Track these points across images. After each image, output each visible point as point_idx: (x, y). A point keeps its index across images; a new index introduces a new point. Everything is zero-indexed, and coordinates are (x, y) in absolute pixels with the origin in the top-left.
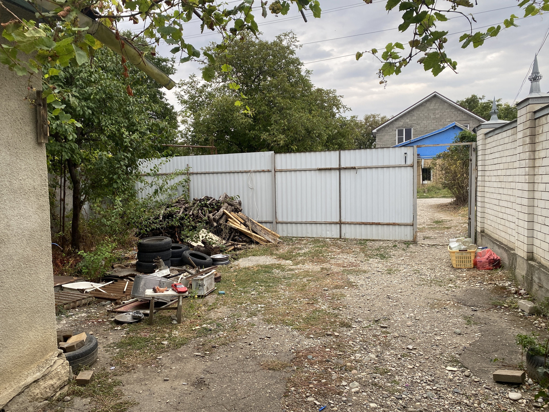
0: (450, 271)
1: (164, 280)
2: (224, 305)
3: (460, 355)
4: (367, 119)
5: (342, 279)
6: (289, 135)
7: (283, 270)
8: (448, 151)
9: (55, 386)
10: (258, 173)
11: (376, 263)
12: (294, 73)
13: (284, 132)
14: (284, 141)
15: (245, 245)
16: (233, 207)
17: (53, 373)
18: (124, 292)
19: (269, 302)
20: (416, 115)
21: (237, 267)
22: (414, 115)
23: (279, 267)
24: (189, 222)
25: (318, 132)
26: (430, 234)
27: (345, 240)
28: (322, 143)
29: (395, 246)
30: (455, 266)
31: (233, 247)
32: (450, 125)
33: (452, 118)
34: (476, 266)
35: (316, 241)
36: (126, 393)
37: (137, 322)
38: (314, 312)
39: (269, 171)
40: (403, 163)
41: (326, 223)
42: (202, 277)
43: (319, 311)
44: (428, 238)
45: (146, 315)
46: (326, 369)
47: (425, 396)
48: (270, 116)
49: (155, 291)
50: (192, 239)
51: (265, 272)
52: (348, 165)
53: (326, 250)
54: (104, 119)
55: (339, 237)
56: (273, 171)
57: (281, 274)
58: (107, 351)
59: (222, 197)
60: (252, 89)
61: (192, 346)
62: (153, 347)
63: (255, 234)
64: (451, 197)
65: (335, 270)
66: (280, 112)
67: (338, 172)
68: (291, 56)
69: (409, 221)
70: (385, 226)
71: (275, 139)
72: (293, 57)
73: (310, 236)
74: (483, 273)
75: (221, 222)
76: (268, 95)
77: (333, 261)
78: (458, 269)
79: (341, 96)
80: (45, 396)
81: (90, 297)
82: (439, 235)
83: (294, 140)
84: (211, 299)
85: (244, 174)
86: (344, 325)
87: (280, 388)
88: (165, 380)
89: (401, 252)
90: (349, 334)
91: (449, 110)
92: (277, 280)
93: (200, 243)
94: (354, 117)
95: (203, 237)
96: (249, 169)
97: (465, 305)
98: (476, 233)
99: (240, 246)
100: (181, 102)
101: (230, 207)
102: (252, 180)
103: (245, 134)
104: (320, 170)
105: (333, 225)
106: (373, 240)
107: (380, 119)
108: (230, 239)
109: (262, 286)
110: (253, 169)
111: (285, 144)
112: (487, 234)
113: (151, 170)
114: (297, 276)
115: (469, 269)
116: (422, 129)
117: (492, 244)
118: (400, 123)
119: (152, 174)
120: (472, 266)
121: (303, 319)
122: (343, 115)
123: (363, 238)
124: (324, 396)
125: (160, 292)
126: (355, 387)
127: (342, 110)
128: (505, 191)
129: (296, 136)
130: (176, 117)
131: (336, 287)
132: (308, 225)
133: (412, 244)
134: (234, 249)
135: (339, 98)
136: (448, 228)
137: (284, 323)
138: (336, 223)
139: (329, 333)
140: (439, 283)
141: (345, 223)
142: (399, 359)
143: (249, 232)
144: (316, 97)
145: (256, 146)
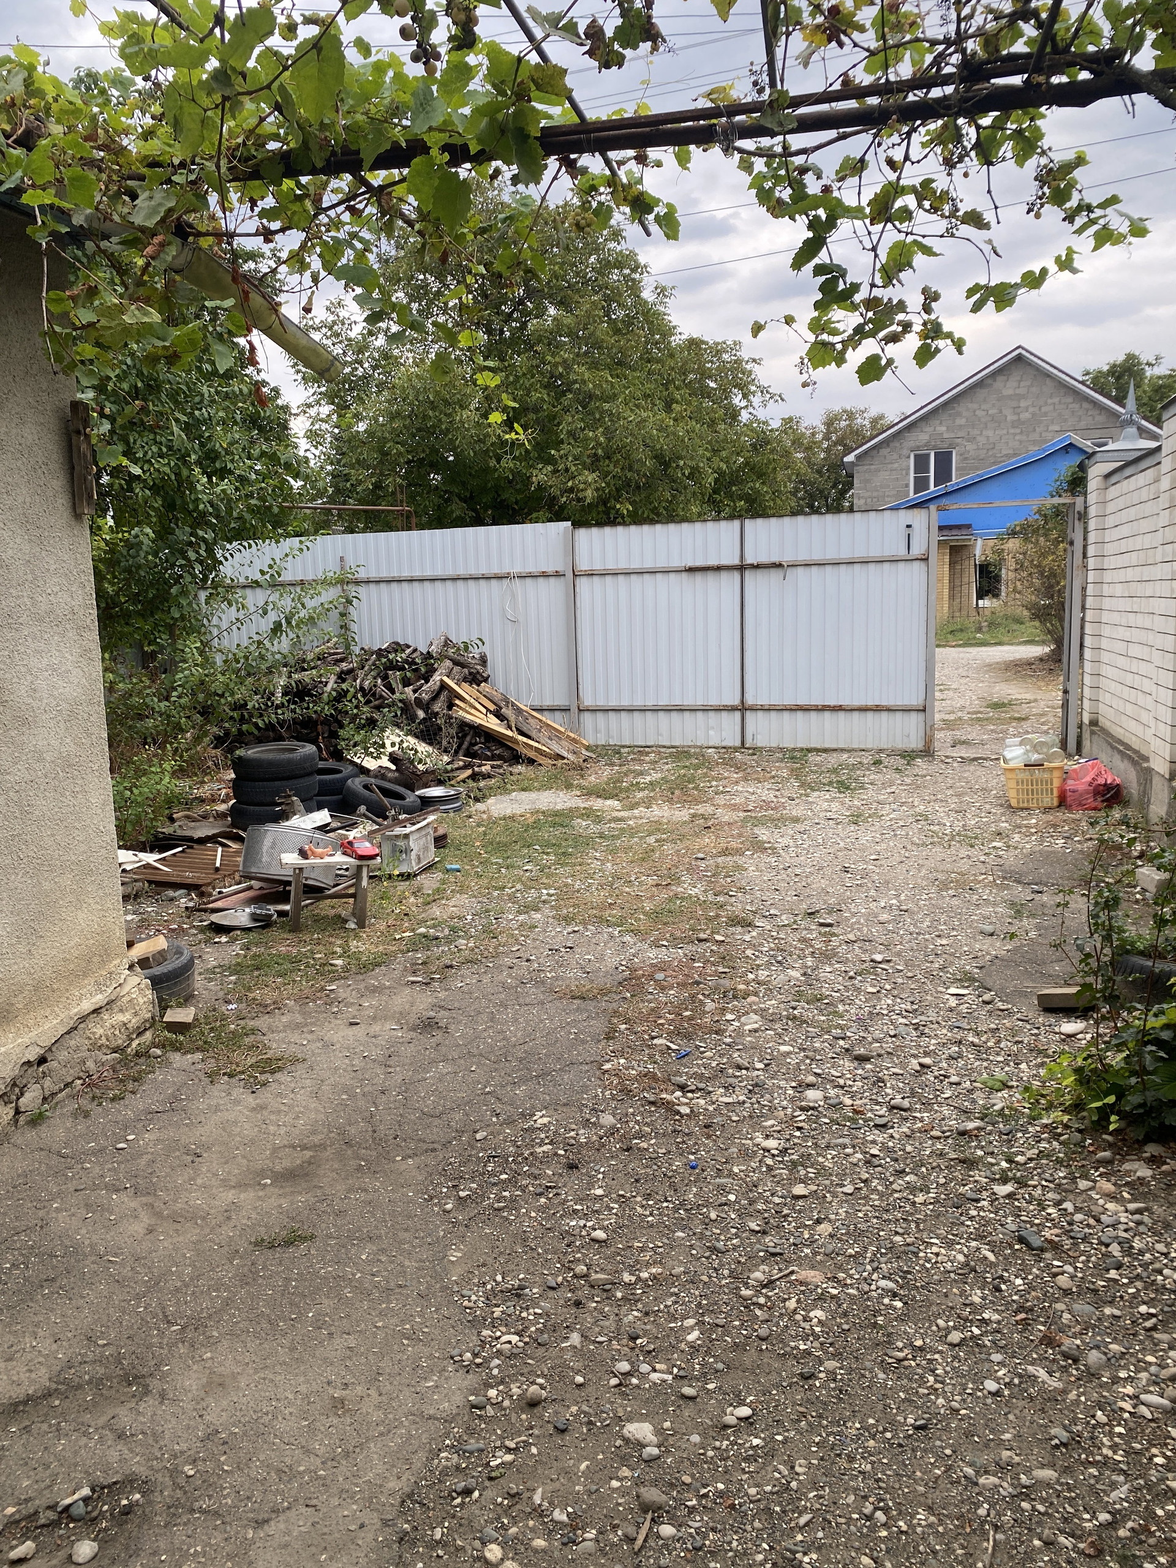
0: (1003, 814)
1: (318, 835)
2: (461, 892)
3: (981, 968)
4: (830, 423)
5: (740, 835)
6: (609, 473)
7: (598, 820)
8: (1037, 516)
9: (129, 1026)
10: (529, 581)
11: (827, 800)
12: (621, 295)
13: (594, 464)
14: (597, 490)
15: (500, 767)
16: (466, 671)
17: (124, 1000)
18: (217, 870)
19: (566, 885)
20: (965, 414)
21: (485, 816)
22: (959, 414)
23: (588, 813)
24: (357, 707)
25: (689, 463)
26: (973, 733)
27: (755, 750)
28: (703, 495)
29: (877, 763)
30: (1014, 803)
31: (469, 772)
32: (1057, 441)
33: (1065, 420)
34: (1063, 802)
35: (680, 754)
36: (274, 1045)
37: (263, 927)
38: (670, 900)
39: (558, 575)
40: (902, 552)
41: (705, 710)
42: (407, 830)
43: (682, 898)
44: (964, 742)
45: (281, 914)
46: (693, 997)
47: (892, 1033)
48: (554, 418)
49: (303, 854)
50: (366, 749)
51: (554, 825)
52: (764, 559)
53: (705, 775)
54: (139, 442)
55: (738, 743)
56: (570, 575)
57: (595, 828)
58: (210, 980)
59: (435, 643)
60: (503, 341)
61: (401, 967)
62: (312, 972)
63: (525, 740)
64: (1043, 643)
65: (726, 819)
66: (584, 408)
67: (736, 575)
68: (612, 245)
69: (916, 700)
70: (856, 714)
71: (570, 484)
72: (619, 248)
73: (667, 744)
74: (1078, 816)
75: (437, 707)
76: (549, 358)
77: (720, 800)
78: (1022, 809)
79: (754, 361)
80: (114, 1044)
81: (136, 881)
82: (995, 736)
83: (625, 486)
84: (429, 882)
85: (494, 582)
86: (736, 921)
87: (599, 1026)
88: (352, 1024)
89: (890, 775)
90: (747, 938)
91: (1056, 400)
92: (584, 842)
93: (385, 762)
94: (791, 419)
95: (393, 744)
96: (505, 570)
97: (1019, 882)
98: (1080, 727)
99: (488, 767)
100: (303, 378)
101: (457, 669)
102: (514, 596)
103: (487, 470)
104: (691, 570)
105: (724, 714)
106: (825, 751)
107: (866, 422)
108: (461, 752)
109: (548, 854)
110: (517, 569)
111: (599, 497)
112: (1104, 730)
113: (262, 572)
114: (632, 832)
115: (1047, 810)
116: (983, 453)
117: (1109, 750)
118: (921, 437)
119: (264, 584)
120: (1056, 803)
121: (645, 914)
122: (761, 414)
123: (800, 745)
124: (688, 1037)
125: (316, 856)
126: (752, 1021)
127: (756, 400)
128: (1140, 620)
129: (629, 475)
130: (286, 421)
131: (725, 852)
132: (661, 714)
133: (921, 757)
134: (474, 777)
135: (748, 367)
136: (1020, 719)
137: (601, 920)
138: (733, 709)
139: (702, 936)
140: (969, 839)
141: (754, 709)
142: (851, 978)
143: (509, 733)
144: (685, 363)
145: (516, 503)
